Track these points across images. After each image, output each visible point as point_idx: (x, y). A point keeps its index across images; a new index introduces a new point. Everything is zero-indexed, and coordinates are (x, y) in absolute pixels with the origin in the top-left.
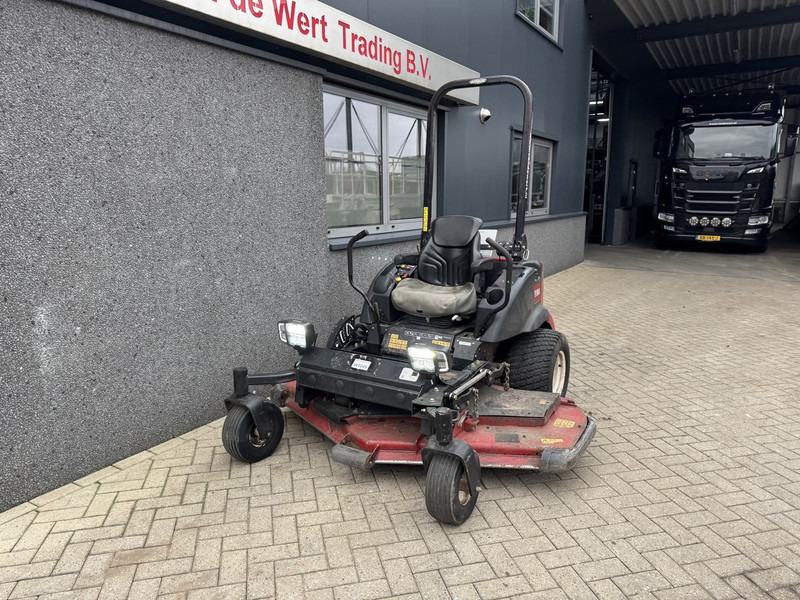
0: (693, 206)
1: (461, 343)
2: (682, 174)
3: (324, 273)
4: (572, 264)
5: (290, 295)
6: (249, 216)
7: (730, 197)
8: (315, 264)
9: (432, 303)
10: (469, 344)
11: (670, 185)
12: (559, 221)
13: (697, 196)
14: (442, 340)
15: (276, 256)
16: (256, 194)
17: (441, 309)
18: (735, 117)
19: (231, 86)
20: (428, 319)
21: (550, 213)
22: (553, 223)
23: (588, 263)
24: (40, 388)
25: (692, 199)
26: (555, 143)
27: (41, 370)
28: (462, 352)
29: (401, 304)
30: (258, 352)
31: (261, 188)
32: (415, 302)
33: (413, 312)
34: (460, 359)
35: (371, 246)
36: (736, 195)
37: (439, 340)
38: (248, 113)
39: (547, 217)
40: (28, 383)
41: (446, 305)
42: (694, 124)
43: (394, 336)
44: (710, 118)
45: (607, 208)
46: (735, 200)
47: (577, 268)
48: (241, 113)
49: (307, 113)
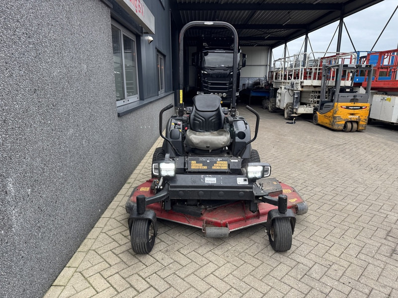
0: (211, 88)
1: (232, 161)
2: (205, 74)
7: (225, 84)
9: (216, 142)
10: (237, 161)
11: (201, 78)
13: (212, 84)
14: (222, 160)
17: (222, 144)
18: (225, 49)
20: (210, 151)
21: (165, 92)
24: (13, 244)
25: (210, 85)
26: (165, 56)
27: (13, 229)
28: (234, 165)
29: (197, 144)
32: (206, 142)
33: (204, 148)
34: (233, 169)
36: (227, 83)
37: (220, 161)
40: (7, 243)
41: (224, 142)
42: (209, 51)
43: (193, 162)
44: (215, 49)
46: (227, 85)
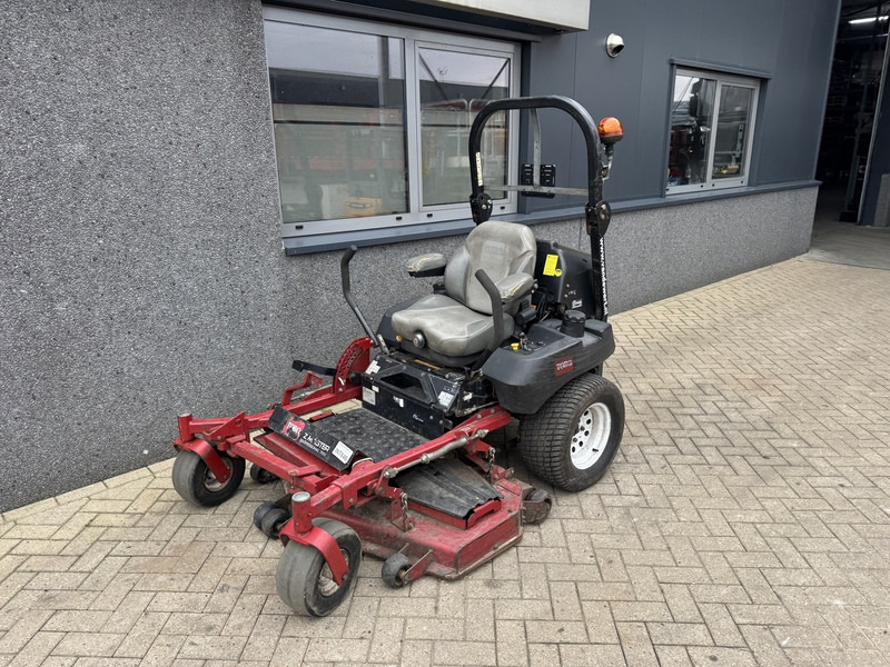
3: (278, 287)
4: (785, 256)
5: (207, 320)
6: (116, 213)
8: (256, 277)
12: (763, 197)
15: (174, 267)
16: (128, 179)
19: (64, 21)
21: (749, 184)
22: (750, 200)
23: (815, 254)
26: (763, 81)
30: (148, 399)
31: (138, 170)
35: (372, 247)
38: (102, 61)
39: (743, 190)
45: (870, 171)
47: (793, 262)
48: (89, 63)
49: (229, 56)
